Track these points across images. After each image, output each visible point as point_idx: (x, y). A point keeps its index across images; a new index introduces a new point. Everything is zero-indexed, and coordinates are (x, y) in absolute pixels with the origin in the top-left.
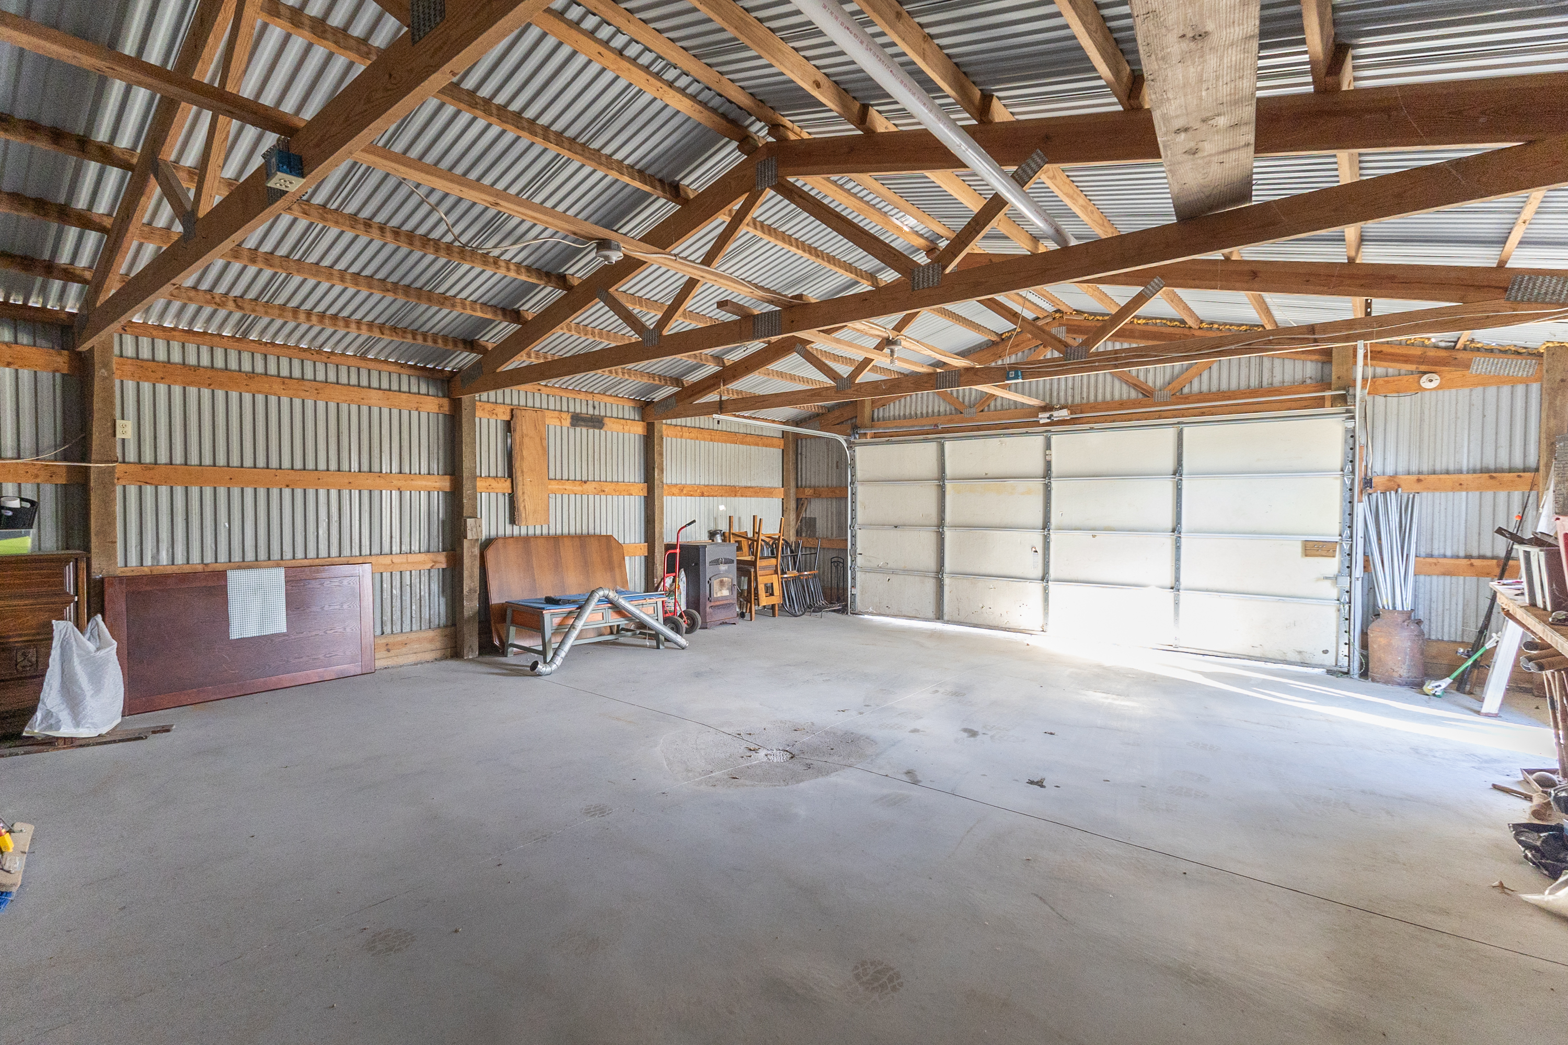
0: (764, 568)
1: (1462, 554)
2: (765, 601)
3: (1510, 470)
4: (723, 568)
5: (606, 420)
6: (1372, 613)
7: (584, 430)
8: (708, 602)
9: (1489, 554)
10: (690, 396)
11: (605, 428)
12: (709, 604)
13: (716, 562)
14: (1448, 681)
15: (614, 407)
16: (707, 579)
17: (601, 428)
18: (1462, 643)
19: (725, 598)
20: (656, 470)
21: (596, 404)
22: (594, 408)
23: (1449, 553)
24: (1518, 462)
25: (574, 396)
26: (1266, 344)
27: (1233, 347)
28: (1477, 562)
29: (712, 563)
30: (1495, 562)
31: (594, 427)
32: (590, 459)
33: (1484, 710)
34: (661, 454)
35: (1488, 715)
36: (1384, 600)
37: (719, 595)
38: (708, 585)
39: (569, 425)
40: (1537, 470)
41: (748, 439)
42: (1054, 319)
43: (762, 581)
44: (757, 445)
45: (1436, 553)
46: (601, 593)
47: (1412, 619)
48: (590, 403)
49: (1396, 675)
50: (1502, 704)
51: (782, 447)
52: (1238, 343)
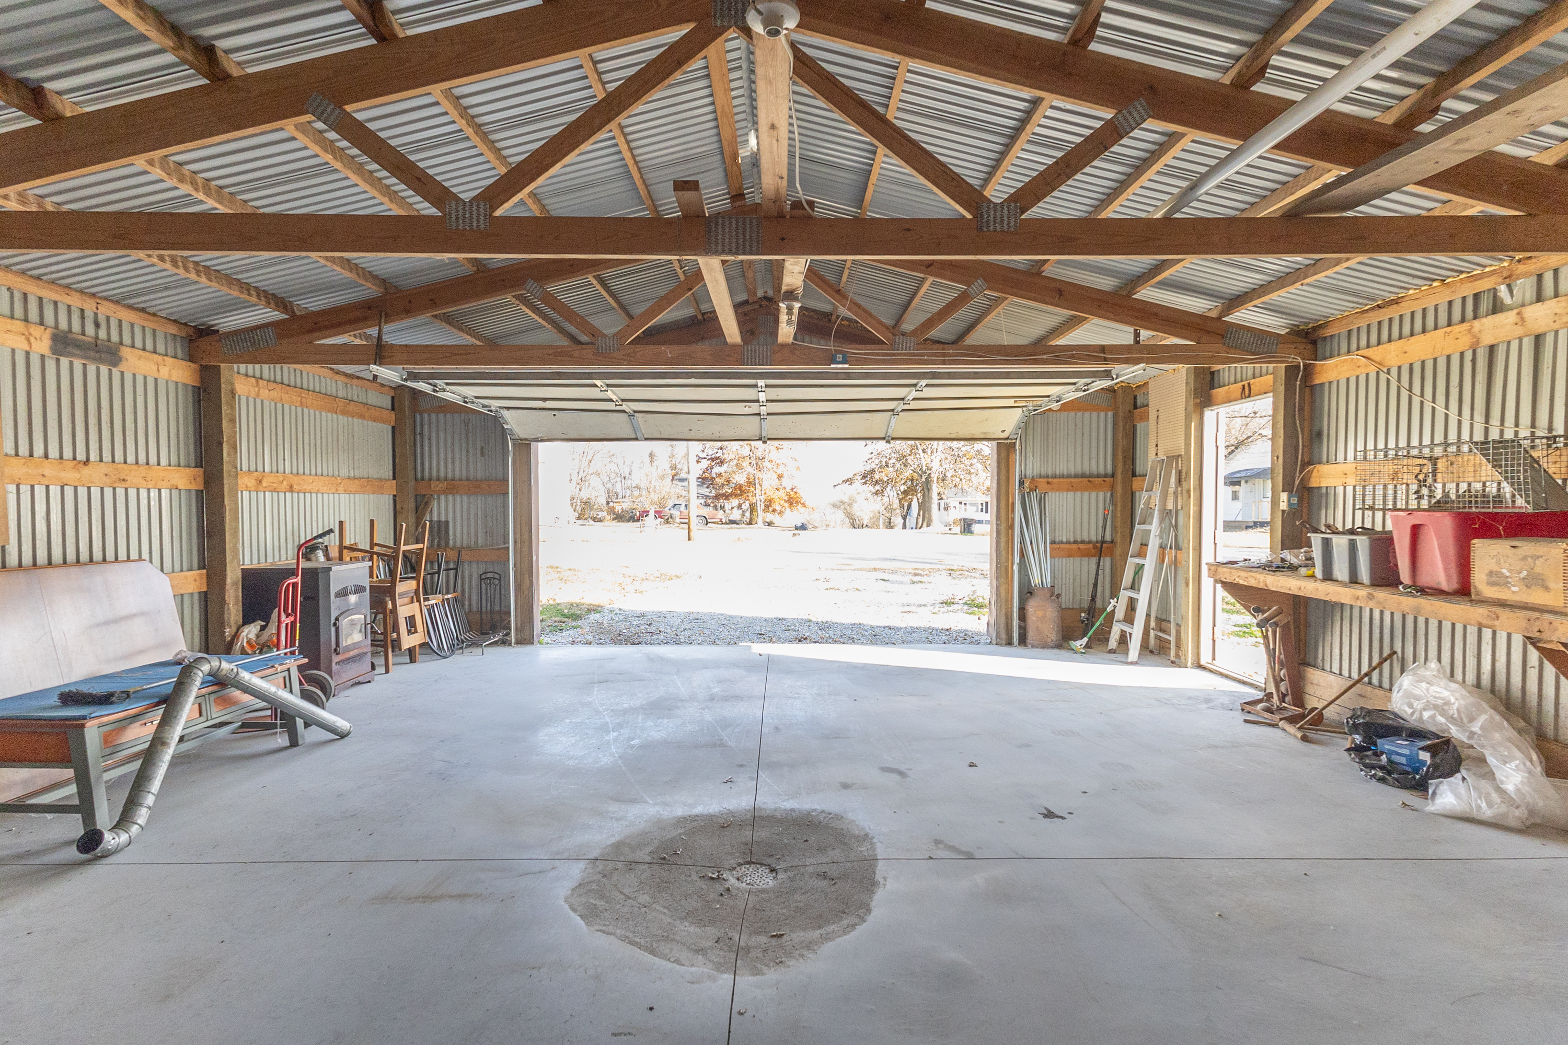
0: (402, 595)
1: (1072, 540)
2: (408, 641)
3: (1098, 476)
4: (353, 598)
5: (125, 352)
6: (1027, 592)
7: (78, 364)
8: (334, 656)
9: (1087, 539)
10: (311, 331)
11: (123, 366)
12: (335, 659)
13: (343, 593)
14: (1086, 639)
15: (138, 331)
16: (333, 621)
17: (115, 365)
18: (1082, 610)
19: (355, 645)
20: (225, 446)
21: (102, 319)
22: (97, 325)
23: (1064, 540)
24: (1102, 471)
25: (55, 297)
26: (1070, 357)
27: (1045, 357)
28: (1082, 546)
29: (338, 595)
30: (1091, 545)
31: (101, 361)
32: (92, 420)
33: (1129, 660)
34: (232, 421)
35: (1132, 663)
36: (1036, 580)
37: (349, 642)
38: (333, 629)
39: (46, 350)
40: (1113, 476)
41: (351, 407)
42: (761, 306)
43: (404, 611)
44: (362, 416)
45: (1057, 540)
46: (206, 668)
47: (1053, 594)
48: (89, 314)
49: (1049, 640)
50: (1140, 654)
51: (393, 424)
52: (1049, 353)
